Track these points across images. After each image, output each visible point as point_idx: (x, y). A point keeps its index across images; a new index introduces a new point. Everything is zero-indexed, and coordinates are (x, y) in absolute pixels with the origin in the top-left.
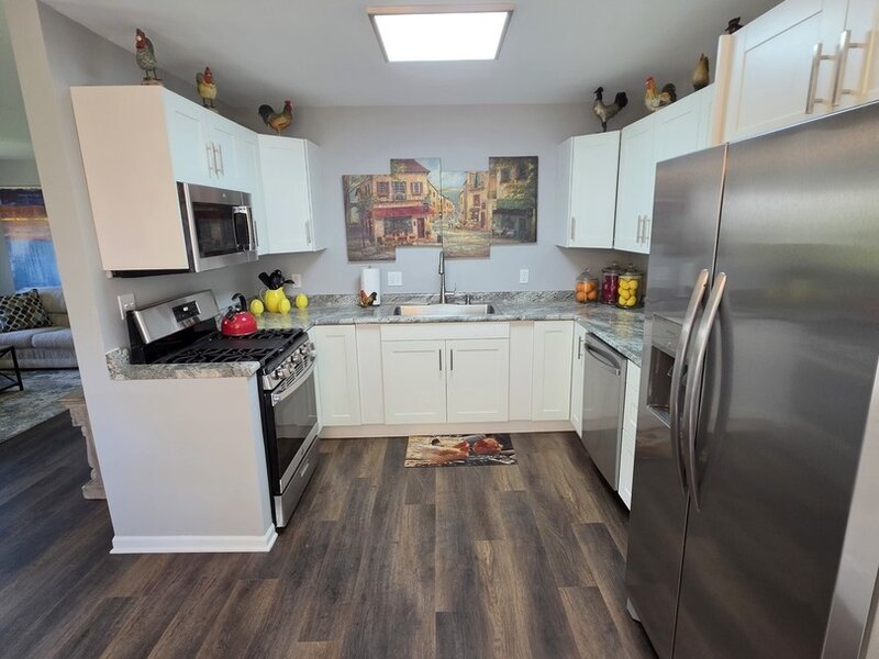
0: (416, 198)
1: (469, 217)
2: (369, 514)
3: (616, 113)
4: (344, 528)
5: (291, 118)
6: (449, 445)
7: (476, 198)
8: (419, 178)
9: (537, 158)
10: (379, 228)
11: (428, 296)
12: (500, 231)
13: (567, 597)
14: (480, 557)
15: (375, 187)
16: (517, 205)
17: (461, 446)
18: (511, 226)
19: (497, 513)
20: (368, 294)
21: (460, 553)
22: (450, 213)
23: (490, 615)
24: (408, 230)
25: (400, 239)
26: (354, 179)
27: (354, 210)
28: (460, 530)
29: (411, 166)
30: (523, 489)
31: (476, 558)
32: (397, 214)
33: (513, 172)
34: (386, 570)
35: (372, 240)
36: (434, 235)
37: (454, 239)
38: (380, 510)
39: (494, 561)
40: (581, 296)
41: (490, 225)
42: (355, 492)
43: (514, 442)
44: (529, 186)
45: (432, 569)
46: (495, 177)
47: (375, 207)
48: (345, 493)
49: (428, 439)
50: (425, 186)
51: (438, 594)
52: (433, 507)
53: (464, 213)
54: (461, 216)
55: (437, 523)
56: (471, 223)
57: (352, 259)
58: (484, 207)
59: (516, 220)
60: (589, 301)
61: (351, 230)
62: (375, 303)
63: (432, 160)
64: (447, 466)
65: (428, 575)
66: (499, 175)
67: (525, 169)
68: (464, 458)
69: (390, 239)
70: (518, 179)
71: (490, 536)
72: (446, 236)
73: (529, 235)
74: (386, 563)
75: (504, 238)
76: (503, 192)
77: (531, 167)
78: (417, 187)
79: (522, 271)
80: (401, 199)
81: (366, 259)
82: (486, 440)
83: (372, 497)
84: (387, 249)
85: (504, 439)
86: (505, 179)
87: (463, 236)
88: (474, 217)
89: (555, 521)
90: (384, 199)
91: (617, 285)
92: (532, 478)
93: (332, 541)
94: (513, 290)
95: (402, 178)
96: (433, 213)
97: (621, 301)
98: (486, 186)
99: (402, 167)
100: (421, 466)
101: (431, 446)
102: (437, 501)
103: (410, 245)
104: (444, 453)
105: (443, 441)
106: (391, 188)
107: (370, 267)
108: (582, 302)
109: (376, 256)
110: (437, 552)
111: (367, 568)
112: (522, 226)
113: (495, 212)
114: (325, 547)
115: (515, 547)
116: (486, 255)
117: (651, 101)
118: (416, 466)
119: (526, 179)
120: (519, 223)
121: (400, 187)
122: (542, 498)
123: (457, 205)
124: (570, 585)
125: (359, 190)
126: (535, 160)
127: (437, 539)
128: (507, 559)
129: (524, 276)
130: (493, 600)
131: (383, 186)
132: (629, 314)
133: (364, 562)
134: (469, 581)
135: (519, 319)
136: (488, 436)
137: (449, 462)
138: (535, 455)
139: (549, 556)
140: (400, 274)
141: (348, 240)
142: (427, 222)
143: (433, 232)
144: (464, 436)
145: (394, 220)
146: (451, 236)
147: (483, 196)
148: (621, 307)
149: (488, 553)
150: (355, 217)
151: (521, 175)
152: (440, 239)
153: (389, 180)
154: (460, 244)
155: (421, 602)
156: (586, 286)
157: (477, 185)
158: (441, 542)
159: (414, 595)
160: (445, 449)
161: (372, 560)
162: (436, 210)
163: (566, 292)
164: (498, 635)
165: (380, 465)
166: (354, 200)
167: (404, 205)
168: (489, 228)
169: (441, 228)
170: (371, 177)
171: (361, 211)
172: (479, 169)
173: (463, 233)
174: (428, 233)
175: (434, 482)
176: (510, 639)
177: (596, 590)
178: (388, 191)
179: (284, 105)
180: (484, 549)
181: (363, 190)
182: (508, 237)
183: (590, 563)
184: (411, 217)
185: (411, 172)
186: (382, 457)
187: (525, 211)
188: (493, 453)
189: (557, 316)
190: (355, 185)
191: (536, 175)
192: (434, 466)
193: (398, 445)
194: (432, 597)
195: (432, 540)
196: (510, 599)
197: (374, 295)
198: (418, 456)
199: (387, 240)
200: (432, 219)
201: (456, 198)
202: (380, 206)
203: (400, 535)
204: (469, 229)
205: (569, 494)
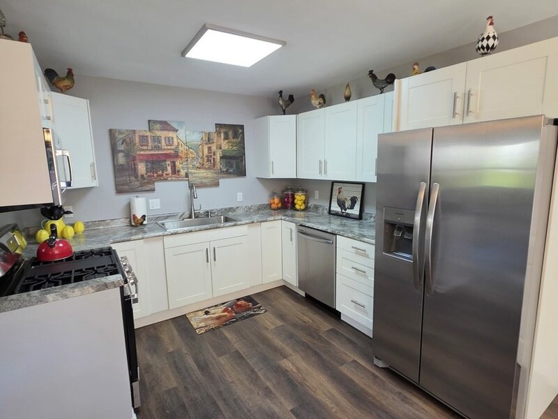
0: (169, 147)
1: (205, 160)
2: (197, 373)
3: (289, 105)
4: (186, 388)
5: (74, 82)
6: (218, 312)
7: (210, 148)
8: (171, 134)
9: (243, 126)
10: (142, 168)
11: (180, 214)
12: (225, 170)
13: (346, 370)
14: (288, 369)
15: (137, 139)
16: (234, 154)
17: (225, 310)
18: (231, 167)
19: (278, 342)
20: (139, 217)
21: (276, 372)
22: (193, 158)
23: (318, 397)
24: (164, 169)
25: (158, 176)
26: (120, 132)
27: (121, 155)
28: (264, 359)
29: (165, 125)
30: (281, 324)
31: (286, 370)
32: (155, 158)
33: (230, 133)
34: (239, 401)
35: (136, 177)
36: (183, 173)
37: (197, 175)
38: (204, 367)
39: (298, 368)
40: (274, 206)
41: (218, 166)
42: (175, 362)
43: (257, 300)
44: (240, 143)
45: (267, 388)
46: (220, 136)
47: (138, 153)
48: (167, 365)
49: (200, 312)
50: (175, 140)
51: (282, 400)
52: (237, 352)
53: (202, 158)
54: (200, 160)
55: (249, 361)
56: (207, 165)
57: (119, 191)
58: (214, 154)
59: (234, 162)
60: (278, 209)
61: (118, 170)
62: (144, 223)
63: (181, 123)
64: (226, 325)
65: (268, 393)
66: (222, 135)
67: (236, 132)
68: (234, 318)
69: (151, 176)
70: (233, 138)
71: (285, 356)
72: (191, 173)
73: (241, 172)
74: (235, 397)
75: (228, 174)
76: (225, 145)
77: (240, 131)
78: (169, 141)
79: (238, 194)
80: (159, 148)
81: (133, 190)
82: (239, 303)
83: (190, 361)
84: (149, 183)
85: (248, 299)
86: (226, 138)
87: (203, 173)
88: (208, 161)
89: (310, 335)
90: (145, 148)
91: (293, 198)
92: (282, 317)
93: (185, 400)
94: (234, 206)
95: (158, 133)
96: (181, 158)
97: (297, 207)
98: (215, 141)
99: (158, 126)
100: (209, 330)
101: (206, 316)
102: (237, 348)
103: (166, 180)
104: (218, 318)
105: (212, 311)
106: (150, 140)
107: (137, 197)
108: (274, 210)
109: (140, 189)
110: (262, 377)
111: (225, 406)
112: (238, 166)
113: (221, 158)
114: (183, 406)
115: (302, 357)
116: (217, 185)
117: (315, 102)
118: (206, 331)
119: (238, 138)
120: (235, 164)
121: (157, 139)
122: (295, 325)
123: (197, 153)
124: (342, 364)
125: (124, 141)
126: (242, 127)
127: (256, 370)
128: (303, 365)
129: (240, 197)
130: (314, 389)
131: (143, 139)
132: (302, 213)
133: (220, 404)
134: (293, 386)
135: (253, 222)
136: (238, 300)
137: (226, 323)
138: (273, 303)
139: (322, 354)
140: (159, 200)
141: (115, 177)
142: (177, 163)
143: (182, 170)
144: (223, 304)
145: (153, 163)
146: (195, 173)
147: (214, 148)
148: (298, 210)
149: (290, 365)
150: (121, 159)
151: (235, 136)
152: (187, 175)
153: (148, 134)
154: (201, 178)
155: (276, 409)
156: (276, 200)
157: (209, 140)
158: (259, 371)
159: (269, 407)
160: (217, 315)
161: (224, 400)
162: (183, 155)
163: (264, 205)
164: (331, 405)
165: (178, 339)
166: (121, 148)
167: (160, 152)
168: (219, 168)
169: (188, 168)
170: (134, 132)
171: (127, 155)
172: (210, 131)
173: (202, 171)
174: (179, 171)
175: (226, 338)
176: (338, 404)
177: (354, 361)
178: (147, 141)
179: (67, 71)
180: (286, 364)
181: (128, 140)
182: (230, 173)
183: (342, 349)
184: (165, 161)
185: (165, 130)
186: (176, 333)
187: (238, 157)
188: (249, 309)
189: (272, 218)
190: (121, 136)
191: (243, 135)
192: (218, 328)
193: (181, 322)
194: (281, 403)
195: (253, 371)
196: (322, 385)
197: (144, 216)
198: (202, 324)
199: (148, 176)
200: (181, 162)
201: (196, 148)
202: (142, 153)
203: (230, 377)
204: (206, 169)
205: (307, 319)
